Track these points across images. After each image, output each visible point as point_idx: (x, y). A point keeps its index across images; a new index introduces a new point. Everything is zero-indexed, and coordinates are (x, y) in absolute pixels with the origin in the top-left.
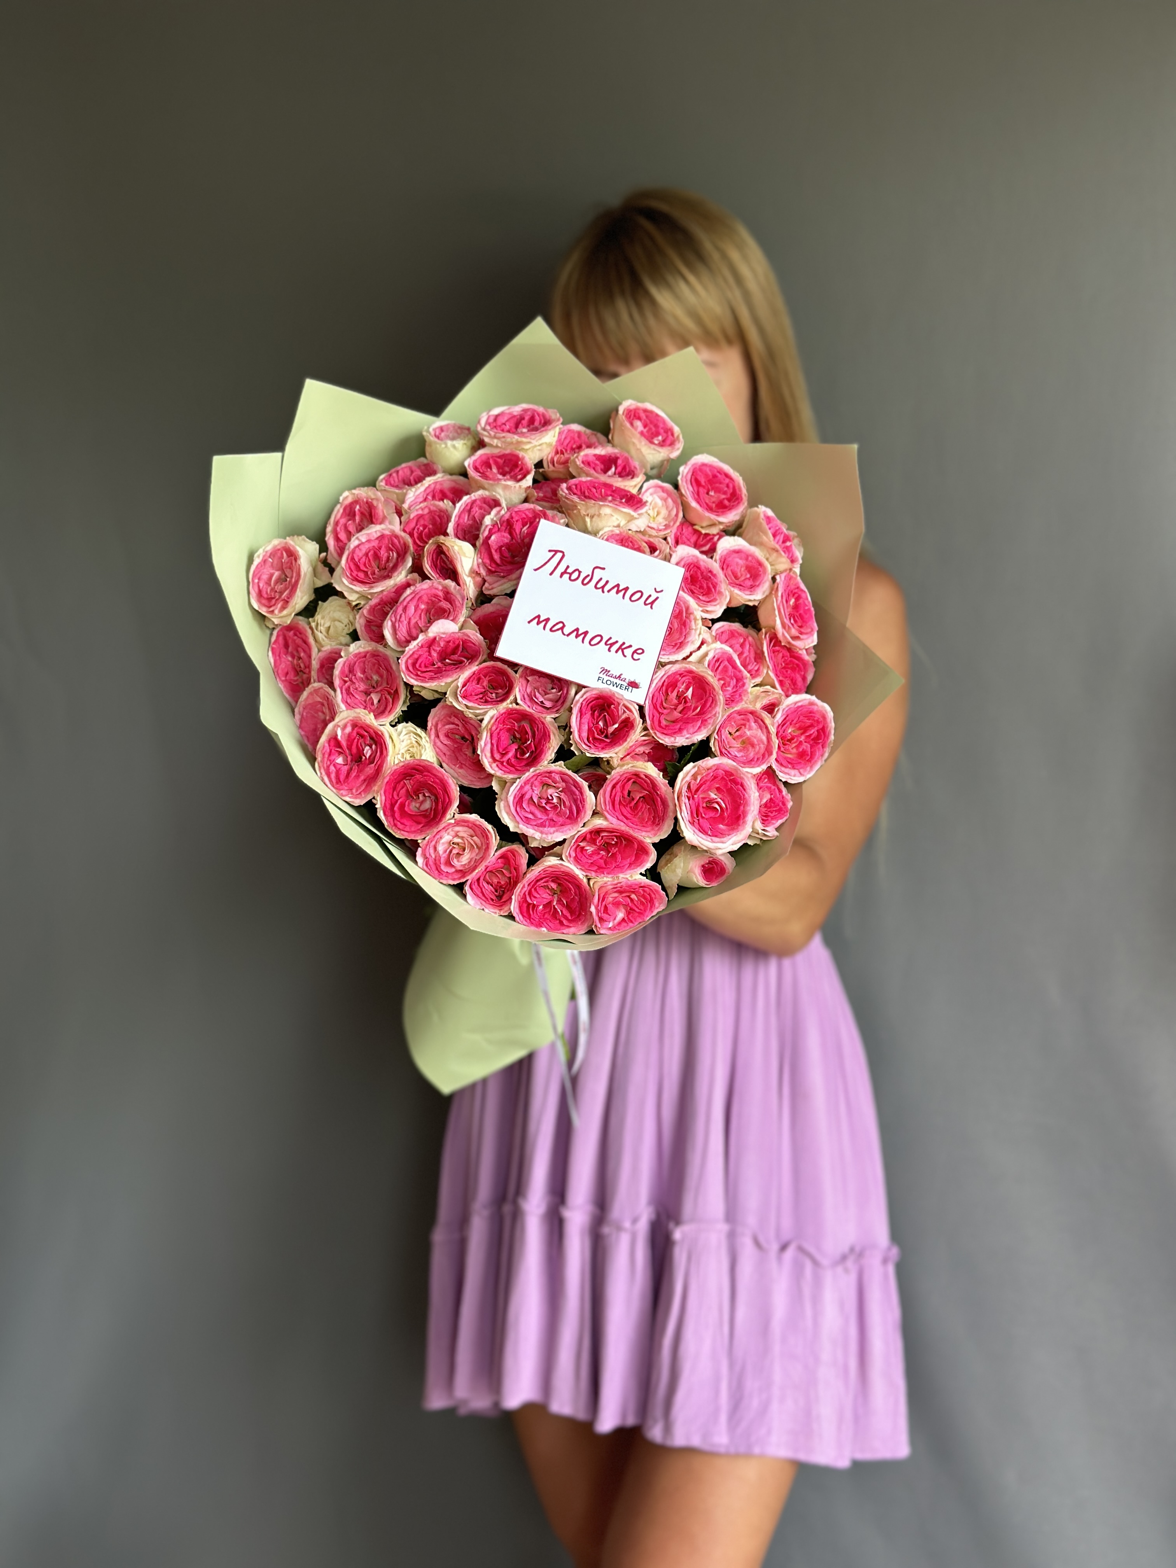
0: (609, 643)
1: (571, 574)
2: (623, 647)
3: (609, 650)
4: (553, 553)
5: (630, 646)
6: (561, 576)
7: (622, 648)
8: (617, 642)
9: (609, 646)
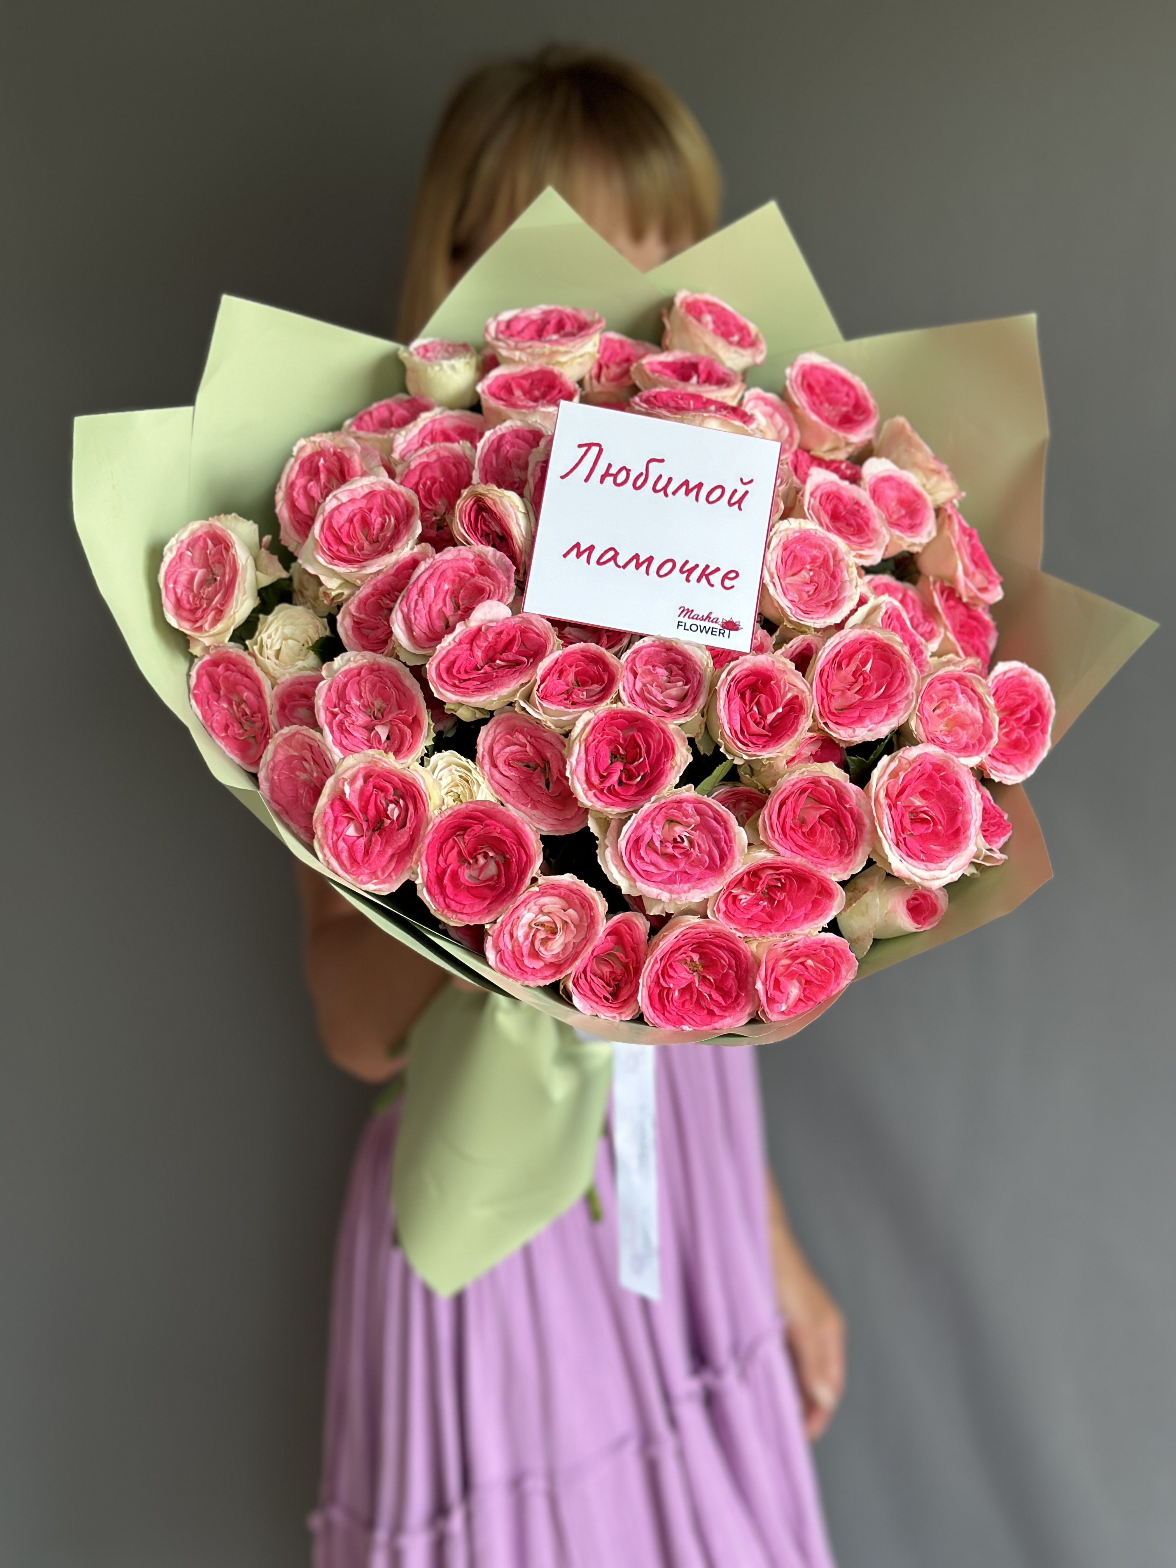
0: (685, 569)
1: (615, 476)
2: (707, 572)
3: (688, 580)
4: (585, 449)
5: (718, 569)
6: (602, 481)
7: (705, 574)
8: (697, 566)
9: (686, 574)
